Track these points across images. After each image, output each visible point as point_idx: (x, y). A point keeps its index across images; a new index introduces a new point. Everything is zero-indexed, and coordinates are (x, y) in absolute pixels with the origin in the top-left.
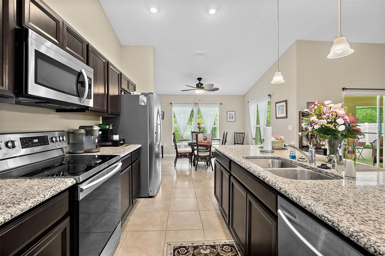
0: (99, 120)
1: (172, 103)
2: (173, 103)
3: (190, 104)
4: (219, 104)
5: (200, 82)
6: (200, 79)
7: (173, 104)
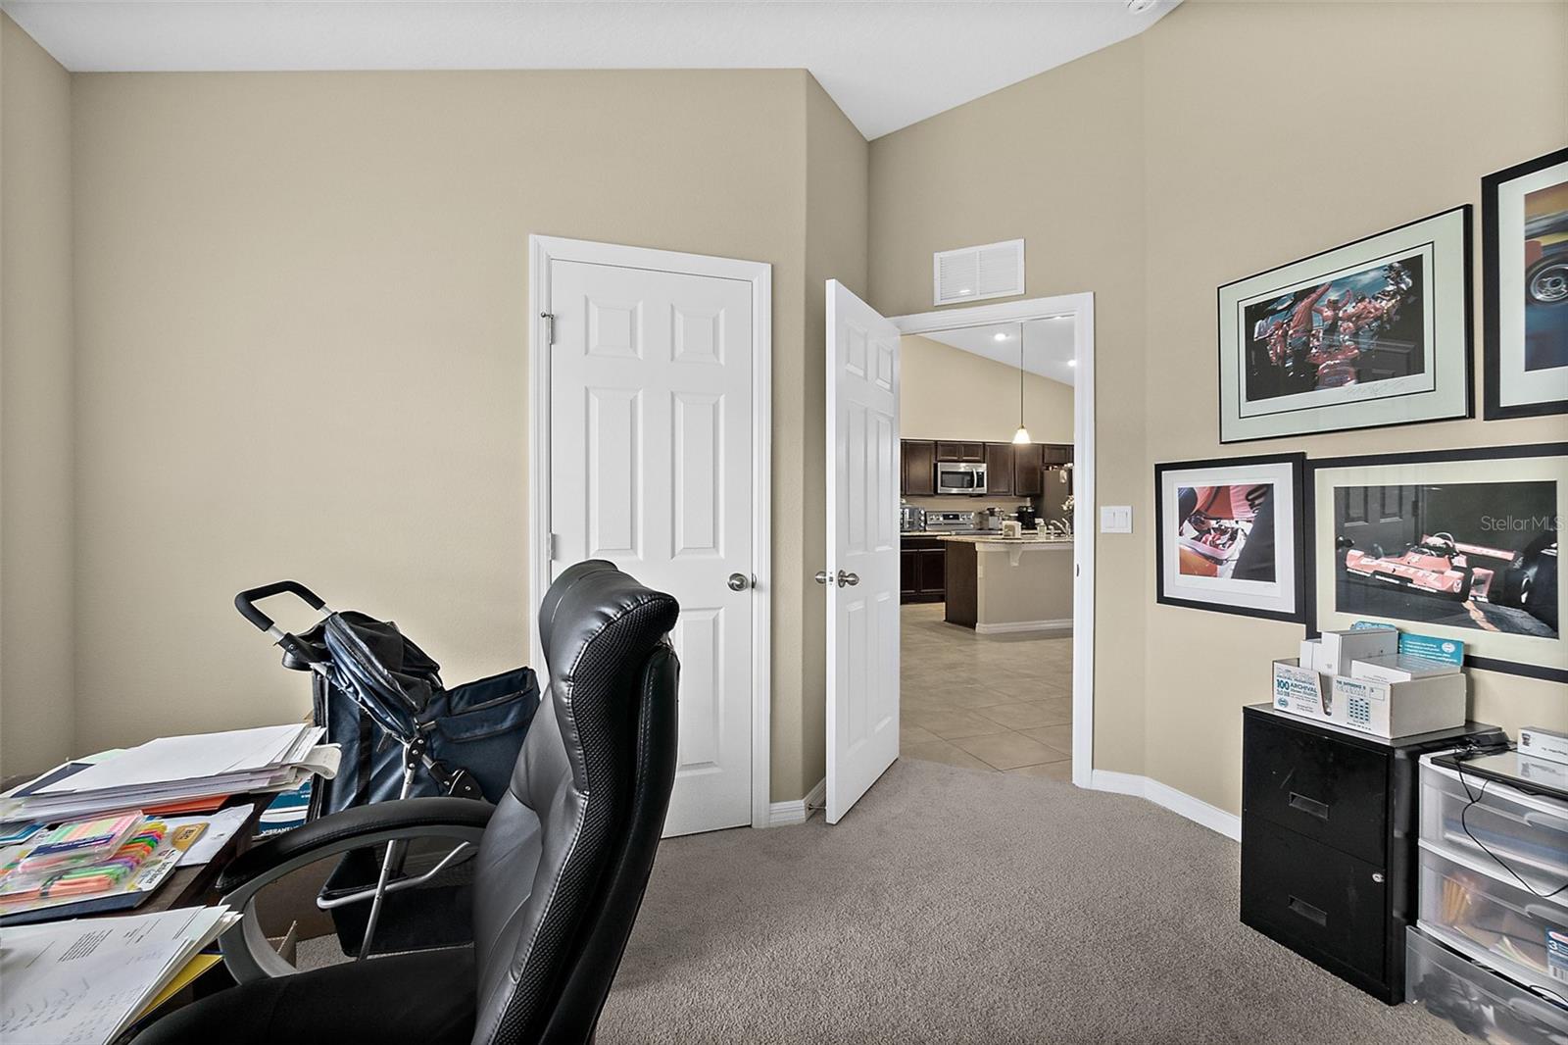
0: (1025, 501)
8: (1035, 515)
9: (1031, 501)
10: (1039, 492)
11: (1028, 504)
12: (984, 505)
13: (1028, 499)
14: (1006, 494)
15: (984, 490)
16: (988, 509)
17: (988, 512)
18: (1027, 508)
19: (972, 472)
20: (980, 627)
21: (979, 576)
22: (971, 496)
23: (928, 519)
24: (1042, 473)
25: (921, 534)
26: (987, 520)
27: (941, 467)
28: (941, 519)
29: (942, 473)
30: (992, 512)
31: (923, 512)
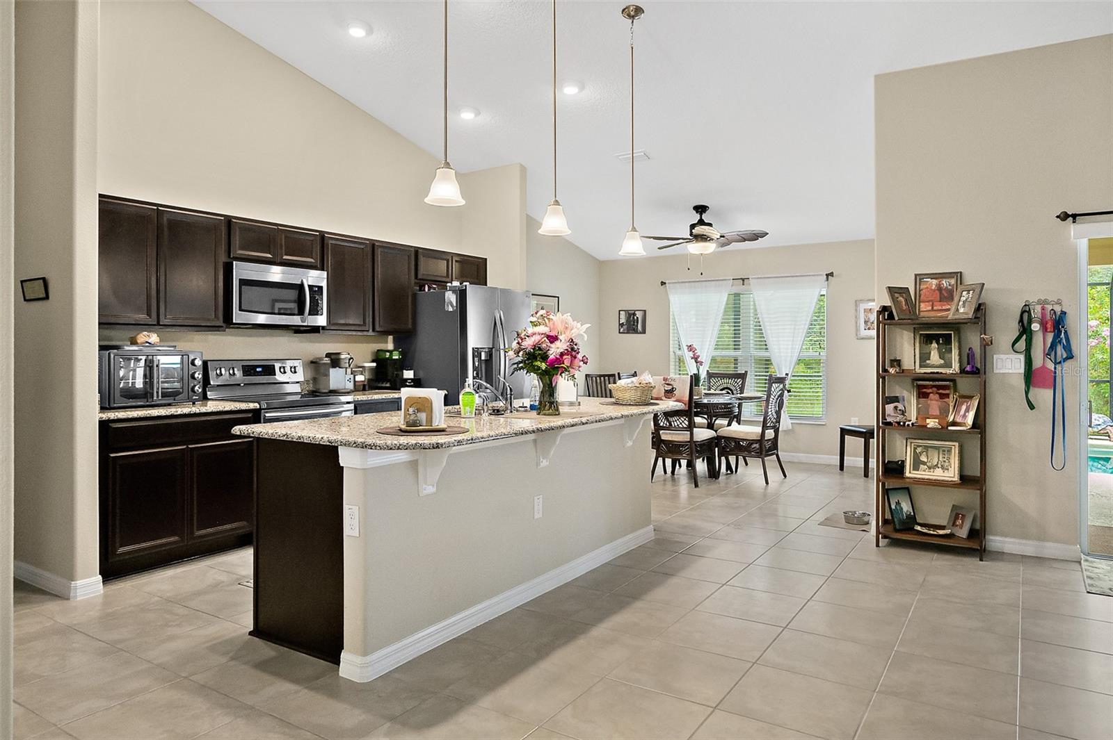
0: (387, 342)
1: (667, 282)
2: (669, 283)
3: (721, 282)
4: (821, 275)
5: (701, 217)
6: (701, 209)
7: (671, 285)
8: (403, 364)
9: (395, 341)
10: (410, 326)
11: (390, 346)
12: (320, 348)
13: (390, 338)
14: (359, 328)
15: (321, 320)
16: (328, 355)
17: (327, 360)
18: (391, 352)
19: (302, 286)
20: (351, 665)
21: (347, 531)
22: (297, 330)
23: (212, 374)
24: (415, 296)
25: (195, 410)
26: (327, 375)
27: (242, 271)
28: (239, 373)
29: (243, 282)
30: (335, 361)
31: (198, 362)
